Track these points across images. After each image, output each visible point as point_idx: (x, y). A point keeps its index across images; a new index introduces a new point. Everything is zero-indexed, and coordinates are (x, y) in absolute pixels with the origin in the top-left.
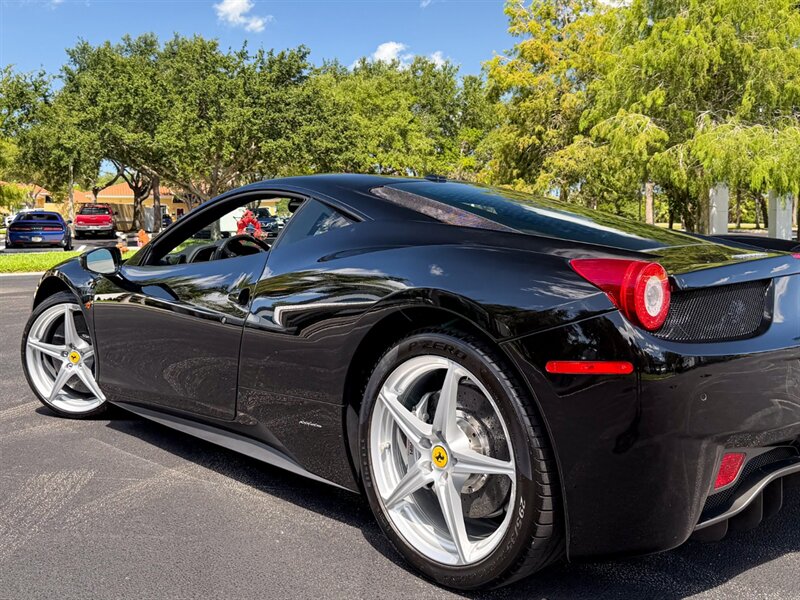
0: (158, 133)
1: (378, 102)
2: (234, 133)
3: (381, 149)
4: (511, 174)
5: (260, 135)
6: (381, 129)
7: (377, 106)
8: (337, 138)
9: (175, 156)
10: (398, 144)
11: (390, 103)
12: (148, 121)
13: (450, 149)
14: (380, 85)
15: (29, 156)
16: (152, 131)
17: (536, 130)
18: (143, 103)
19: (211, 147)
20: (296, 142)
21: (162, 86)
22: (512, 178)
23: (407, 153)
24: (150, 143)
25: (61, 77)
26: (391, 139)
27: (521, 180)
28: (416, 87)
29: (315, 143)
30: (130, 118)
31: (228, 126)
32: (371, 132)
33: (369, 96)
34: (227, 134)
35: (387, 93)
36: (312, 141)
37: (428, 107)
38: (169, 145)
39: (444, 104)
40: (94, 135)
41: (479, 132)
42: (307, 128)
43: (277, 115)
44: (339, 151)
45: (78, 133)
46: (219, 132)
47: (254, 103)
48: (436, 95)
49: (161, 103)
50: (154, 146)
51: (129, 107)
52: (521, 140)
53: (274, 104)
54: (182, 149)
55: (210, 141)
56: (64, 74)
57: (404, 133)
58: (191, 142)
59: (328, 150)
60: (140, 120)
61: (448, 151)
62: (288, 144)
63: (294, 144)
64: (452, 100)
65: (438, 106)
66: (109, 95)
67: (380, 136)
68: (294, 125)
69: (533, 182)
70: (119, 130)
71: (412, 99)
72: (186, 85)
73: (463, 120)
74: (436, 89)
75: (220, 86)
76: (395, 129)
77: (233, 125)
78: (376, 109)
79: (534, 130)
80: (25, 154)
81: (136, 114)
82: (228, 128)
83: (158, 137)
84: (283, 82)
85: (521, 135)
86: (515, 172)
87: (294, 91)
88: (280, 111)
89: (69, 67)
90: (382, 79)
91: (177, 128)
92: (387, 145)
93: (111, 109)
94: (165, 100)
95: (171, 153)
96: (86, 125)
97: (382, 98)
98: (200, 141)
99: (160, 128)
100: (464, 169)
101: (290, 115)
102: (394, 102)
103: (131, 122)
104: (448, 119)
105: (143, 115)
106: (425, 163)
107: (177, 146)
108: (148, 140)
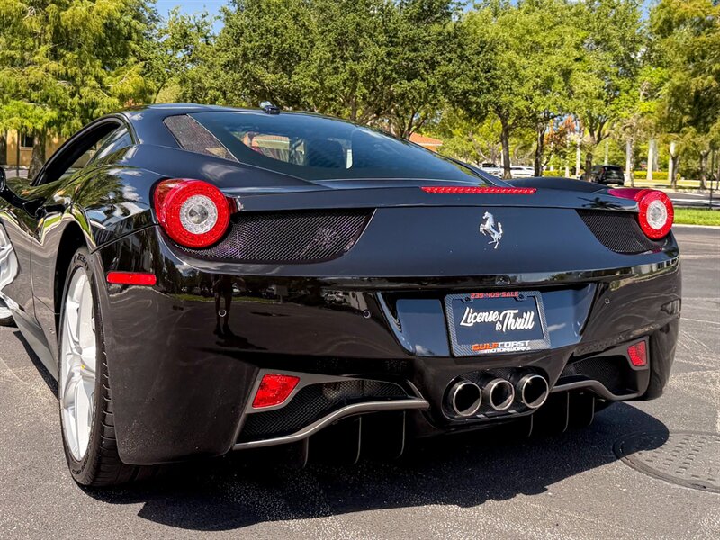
0: (295, 73)
1: (539, 39)
2: (368, 73)
3: (538, 92)
4: (681, 122)
5: (394, 75)
6: (540, 69)
7: (538, 44)
8: (476, 79)
9: (309, 97)
10: (559, 85)
11: (552, 39)
12: (286, 60)
13: (627, 92)
14: (542, 19)
15: (188, 95)
16: (291, 71)
17: (714, 69)
18: (282, 43)
19: (345, 88)
20: (432, 84)
21: (304, 25)
22: (681, 126)
23: (569, 97)
24: (287, 84)
25: (220, 18)
26: (549, 81)
27: (693, 129)
28: (589, 21)
29: (452, 84)
30: (270, 59)
31: (362, 67)
32: (528, 72)
33: (529, 32)
34: (361, 74)
35: (551, 28)
36: (449, 82)
37: (604, 43)
38: (304, 87)
39: (622, 39)
40: (237, 76)
41: (665, 72)
42: (444, 69)
43: (413, 54)
44: (477, 93)
45: (222, 73)
46: (353, 73)
47: (391, 42)
48: (611, 30)
49: (302, 44)
50: (291, 86)
51: (269, 47)
52: (694, 81)
53: (411, 42)
54: (317, 90)
55: (345, 83)
56: (222, 15)
57: (566, 74)
58: (326, 83)
59: (465, 93)
60: (279, 61)
61: (624, 94)
62: (423, 85)
63: (429, 85)
64: (633, 36)
65: (615, 42)
66: (251, 36)
67: (538, 77)
68: (433, 64)
69: (707, 131)
70: (259, 71)
71: (582, 34)
72: (327, 25)
73: (647, 58)
74: (614, 23)
75: (358, 24)
76: (556, 70)
77: (367, 65)
78: (536, 47)
79: (711, 69)
80: (185, 94)
81: (275, 54)
82: (362, 69)
83: (295, 78)
84: (424, 19)
85: (694, 75)
86: (686, 119)
87: (436, 28)
88: (416, 50)
89: (228, 8)
90: (546, 13)
91: (313, 69)
92: (546, 86)
93: (252, 49)
94: (306, 41)
95: (306, 93)
96: (231, 66)
97: (544, 34)
98: (335, 82)
99: (297, 69)
100: (642, 115)
101: (428, 54)
102: (557, 38)
103: (271, 63)
104: (627, 57)
105: (282, 56)
106: (592, 107)
107: (311, 87)
108: (285, 80)
